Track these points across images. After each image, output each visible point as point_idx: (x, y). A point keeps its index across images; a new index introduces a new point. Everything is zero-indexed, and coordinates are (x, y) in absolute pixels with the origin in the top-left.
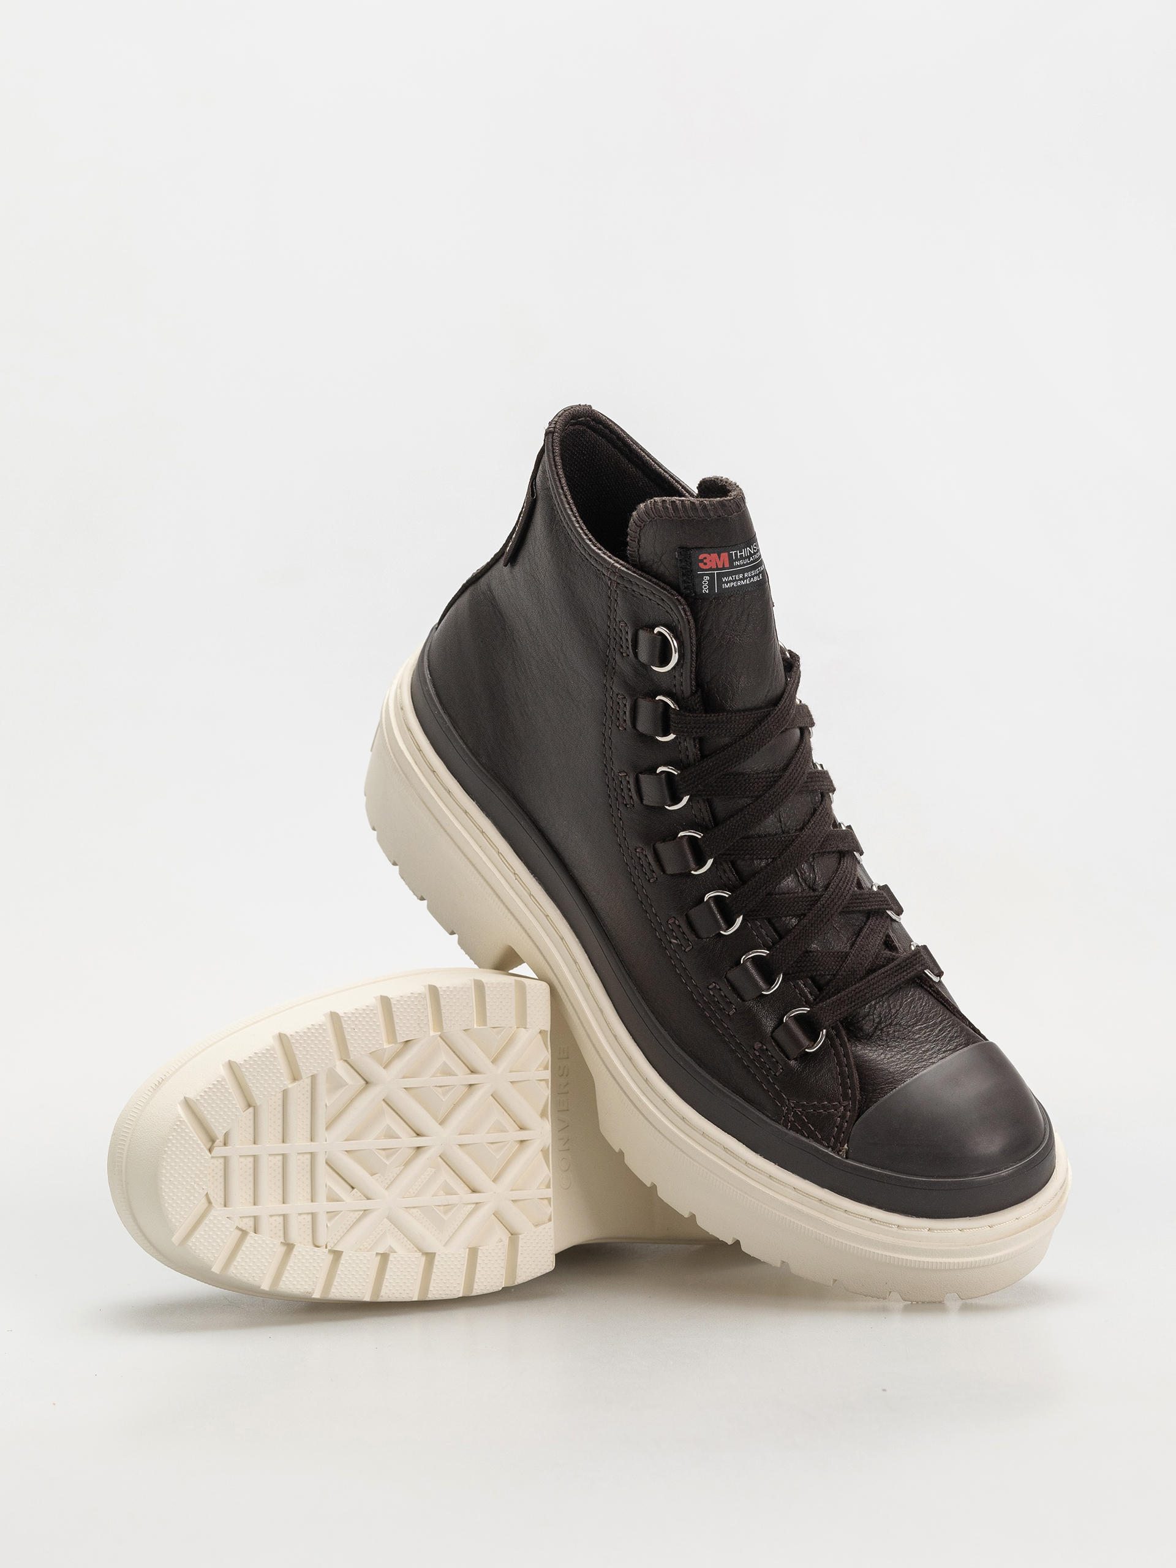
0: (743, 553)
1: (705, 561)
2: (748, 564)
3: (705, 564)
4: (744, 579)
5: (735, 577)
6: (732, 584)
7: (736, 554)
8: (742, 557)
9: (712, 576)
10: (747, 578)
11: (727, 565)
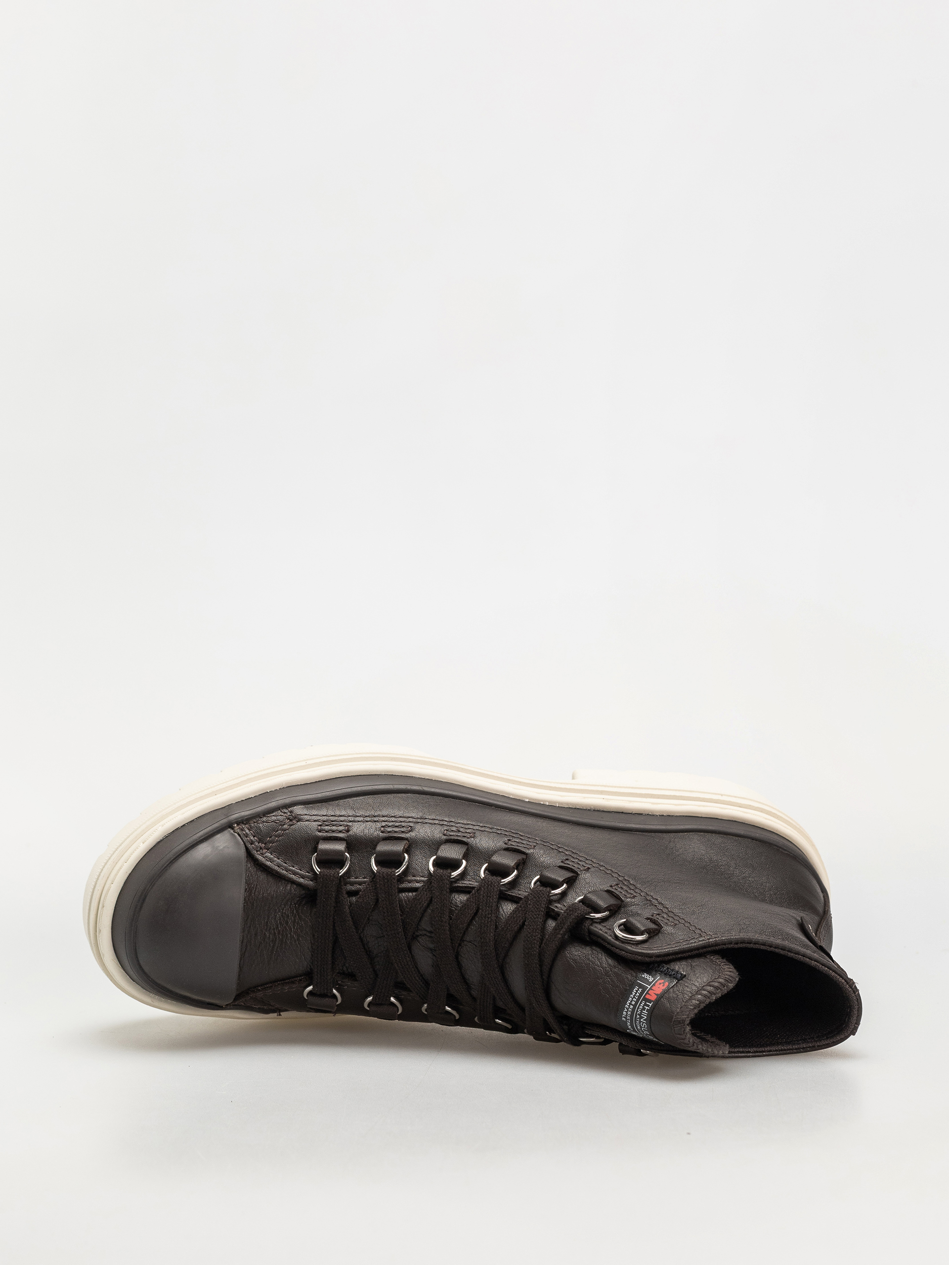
0: (645, 1012)
1: (662, 984)
2: (637, 1011)
3: (660, 984)
4: (630, 1004)
5: (635, 998)
6: (634, 993)
7: (648, 1006)
8: (644, 1009)
9: (649, 983)
10: (629, 1006)
11: (647, 997)
